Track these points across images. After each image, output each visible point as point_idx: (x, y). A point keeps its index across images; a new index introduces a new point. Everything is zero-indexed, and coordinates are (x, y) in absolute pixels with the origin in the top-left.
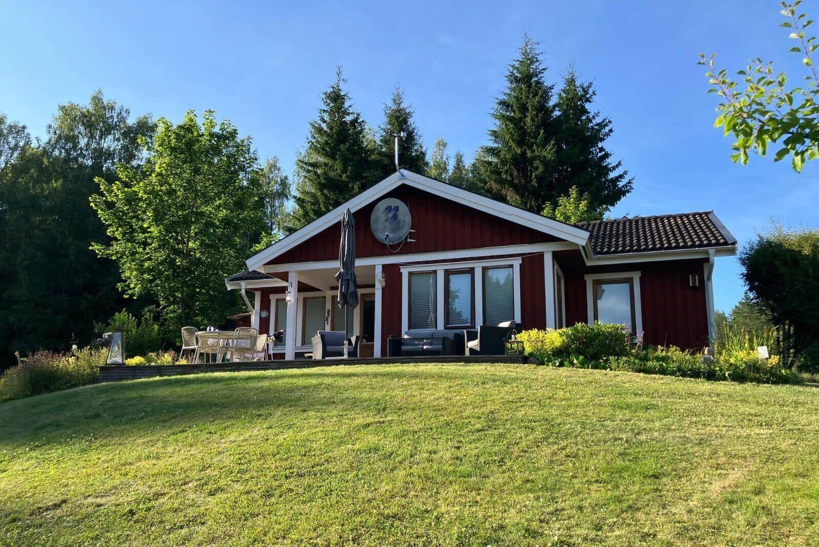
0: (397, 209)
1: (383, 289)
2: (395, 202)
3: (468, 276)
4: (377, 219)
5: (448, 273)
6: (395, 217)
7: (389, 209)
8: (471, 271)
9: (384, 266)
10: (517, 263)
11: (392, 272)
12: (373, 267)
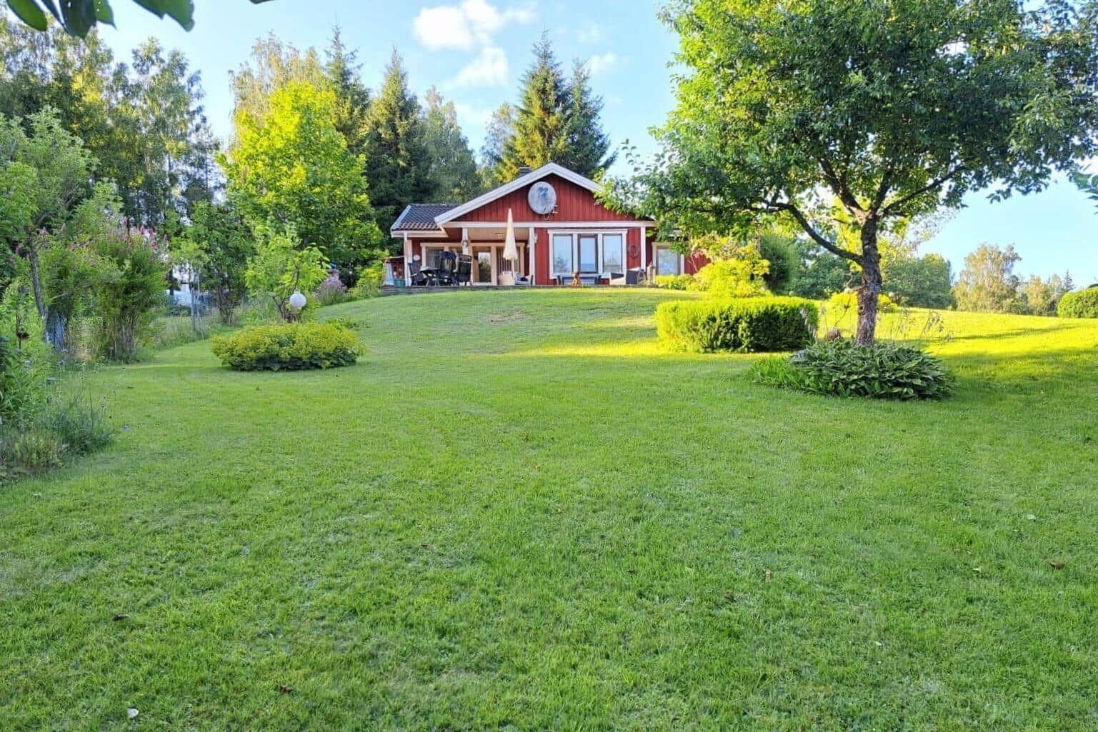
0: (547, 189)
1: (536, 245)
2: (545, 185)
3: (593, 240)
4: (533, 196)
5: (580, 236)
6: (545, 195)
7: (541, 189)
8: (595, 236)
9: (535, 229)
10: (625, 233)
11: (542, 233)
12: (528, 229)
